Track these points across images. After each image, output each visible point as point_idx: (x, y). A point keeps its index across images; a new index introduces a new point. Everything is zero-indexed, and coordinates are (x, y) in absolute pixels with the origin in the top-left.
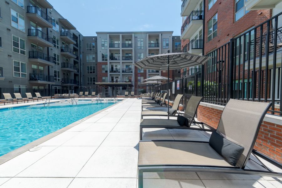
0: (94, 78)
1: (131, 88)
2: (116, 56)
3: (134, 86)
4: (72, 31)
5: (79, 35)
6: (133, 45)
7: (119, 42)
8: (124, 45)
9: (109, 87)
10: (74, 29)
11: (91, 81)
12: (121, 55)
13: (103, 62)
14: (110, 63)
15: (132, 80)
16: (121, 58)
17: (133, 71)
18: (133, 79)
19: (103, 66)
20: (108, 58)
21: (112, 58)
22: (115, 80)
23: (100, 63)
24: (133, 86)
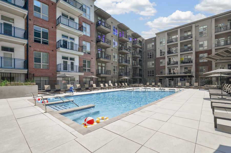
0: (153, 71)
1: (191, 79)
2: (173, 49)
3: (195, 77)
4: (139, 39)
5: (143, 40)
6: (194, 36)
7: (177, 36)
8: (182, 38)
9: (167, 78)
10: (140, 37)
11: (151, 73)
12: (179, 48)
13: (161, 56)
14: (168, 57)
15: (192, 71)
16: (179, 51)
17: (194, 61)
18: (193, 69)
19: (161, 61)
20: (166, 53)
21: (169, 52)
22: (172, 72)
23: (158, 58)
24: (193, 77)
